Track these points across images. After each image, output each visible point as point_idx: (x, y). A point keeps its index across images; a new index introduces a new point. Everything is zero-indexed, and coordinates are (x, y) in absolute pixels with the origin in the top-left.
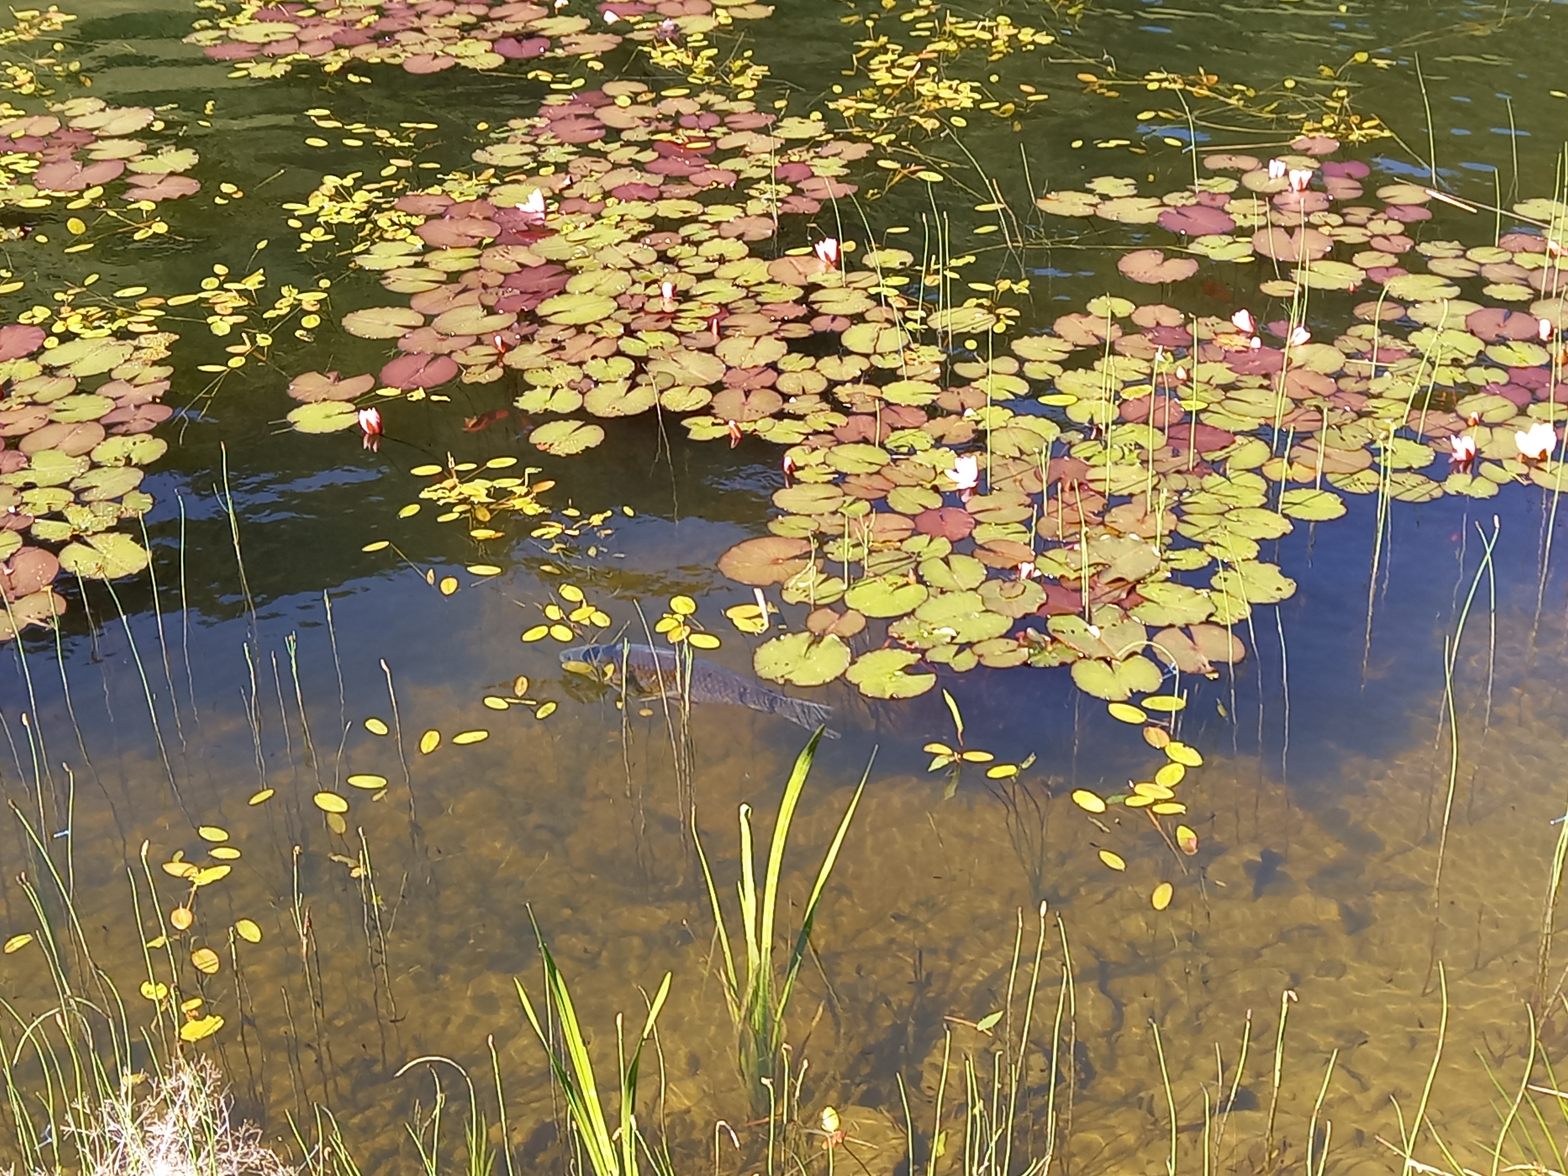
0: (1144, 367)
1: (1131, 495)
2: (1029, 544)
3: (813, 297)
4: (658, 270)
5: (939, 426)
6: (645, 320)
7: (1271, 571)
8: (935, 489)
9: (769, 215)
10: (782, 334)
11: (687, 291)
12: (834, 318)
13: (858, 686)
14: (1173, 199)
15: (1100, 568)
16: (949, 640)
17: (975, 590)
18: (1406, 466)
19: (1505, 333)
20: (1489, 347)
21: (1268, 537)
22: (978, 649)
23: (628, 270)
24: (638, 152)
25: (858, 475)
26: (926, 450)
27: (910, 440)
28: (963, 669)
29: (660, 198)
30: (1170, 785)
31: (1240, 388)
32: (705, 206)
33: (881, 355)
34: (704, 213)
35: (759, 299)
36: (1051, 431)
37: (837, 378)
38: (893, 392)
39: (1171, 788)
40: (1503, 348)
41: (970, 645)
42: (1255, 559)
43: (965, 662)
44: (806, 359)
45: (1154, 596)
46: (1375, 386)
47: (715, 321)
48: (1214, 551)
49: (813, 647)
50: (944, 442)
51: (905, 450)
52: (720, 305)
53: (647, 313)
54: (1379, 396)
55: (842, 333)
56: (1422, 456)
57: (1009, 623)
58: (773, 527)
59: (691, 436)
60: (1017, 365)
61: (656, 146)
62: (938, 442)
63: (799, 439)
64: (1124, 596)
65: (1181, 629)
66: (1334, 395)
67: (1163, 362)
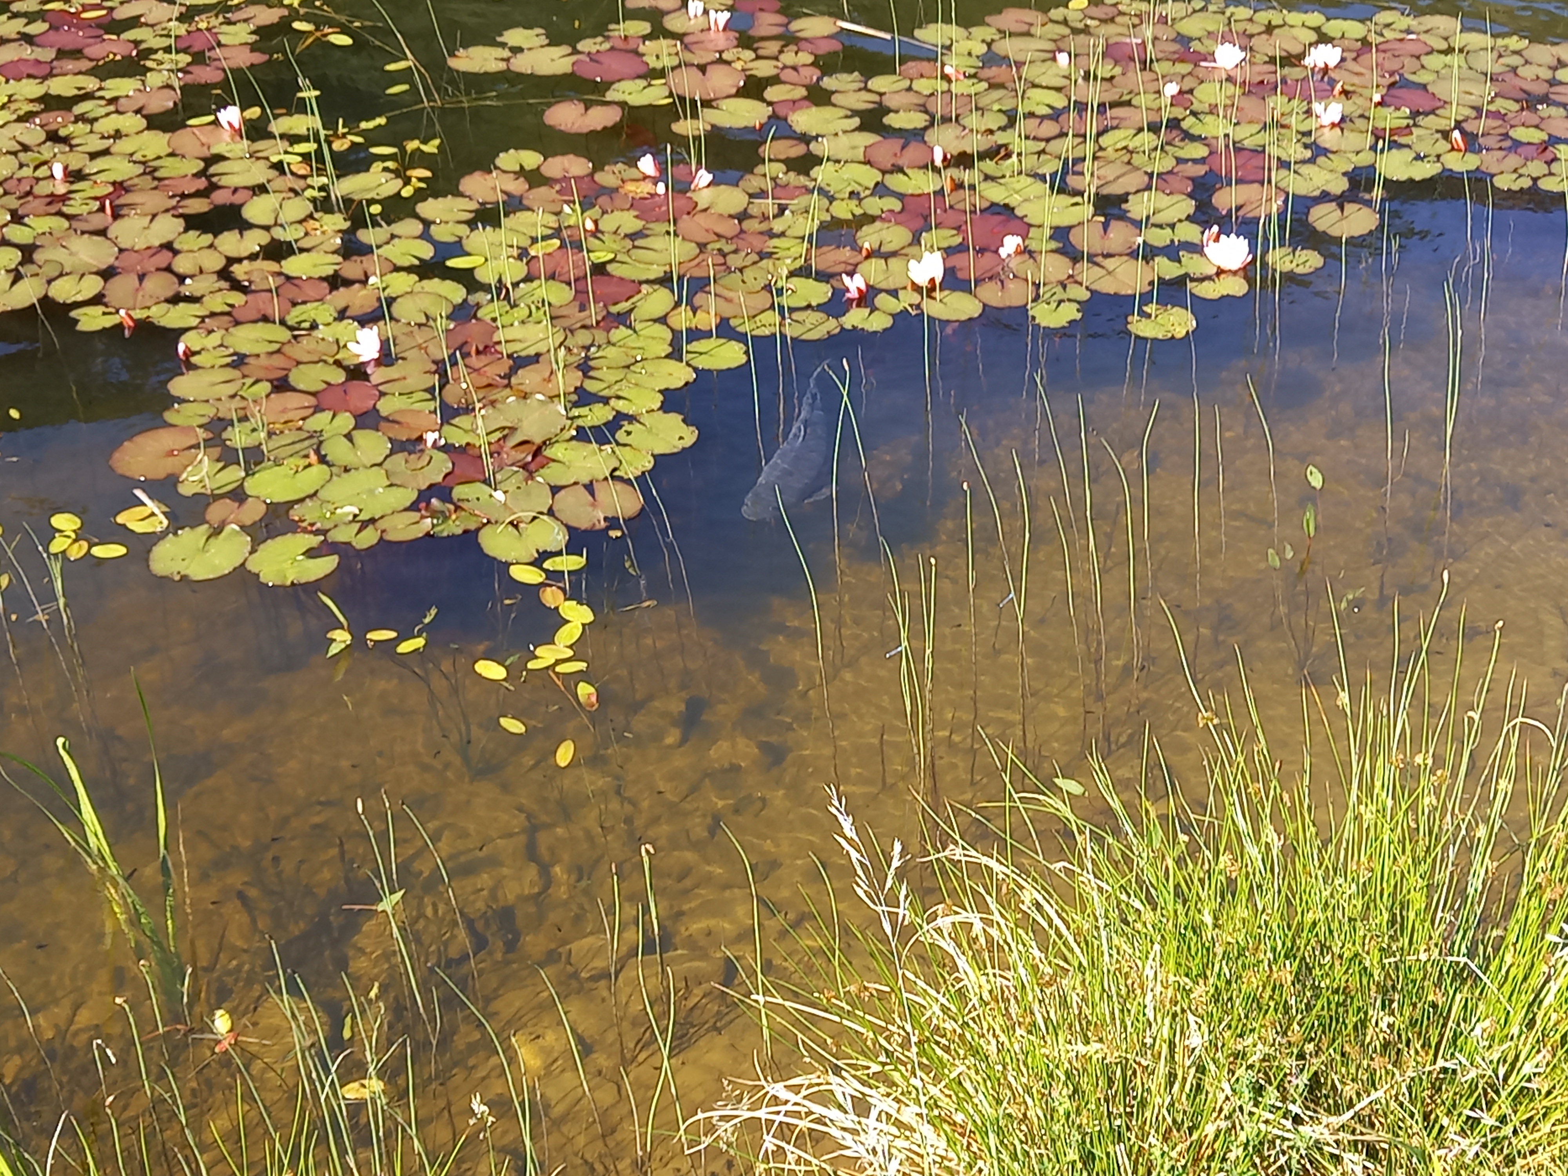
0: (552, 221)
1: (538, 355)
2: (435, 412)
3: (212, 170)
4: (48, 151)
5: (342, 297)
6: (34, 204)
7: (675, 420)
8: (338, 363)
9: (169, 87)
10: (181, 211)
11: (80, 171)
12: (236, 190)
13: (258, 575)
14: (586, 45)
15: (506, 432)
16: (351, 518)
17: (380, 465)
18: (805, 304)
19: (900, 162)
20: (887, 176)
21: (672, 387)
22: (381, 525)
23: (15, 154)
24: (27, 24)
25: (258, 356)
26: (328, 324)
27: (313, 315)
28: (365, 546)
29: (51, 75)
30: (569, 643)
31: (647, 236)
32: (102, 80)
33: (282, 226)
34: (100, 89)
35: (157, 174)
36: (456, 292)
37: (234, 254)
38: (293, 266)
39: (570, 647)
40: (901, 176)
41: (373, 521)
42: (659, 409)
43: (368, 539)
44: (203, 236)
45: (559, 456)
46: (778, 226)
47: (107, 202)
48: (621, 405)
49: (211, 540)
50: (348, 314)
51: (306, 325)
52: (114, 183)
53: (36, 197)
54: (783, 234)
55: (242, 205)
56: (820, 292)
57: (414, 496)
58: (169, 416)
59: (80, 327)
60: (421, 226)
61: (48, 15)
62: (342, 315)
63: (195, 322)
64: (529, 458)
65: (585, 486)
66: (737, 236)
67: (571, 214)
